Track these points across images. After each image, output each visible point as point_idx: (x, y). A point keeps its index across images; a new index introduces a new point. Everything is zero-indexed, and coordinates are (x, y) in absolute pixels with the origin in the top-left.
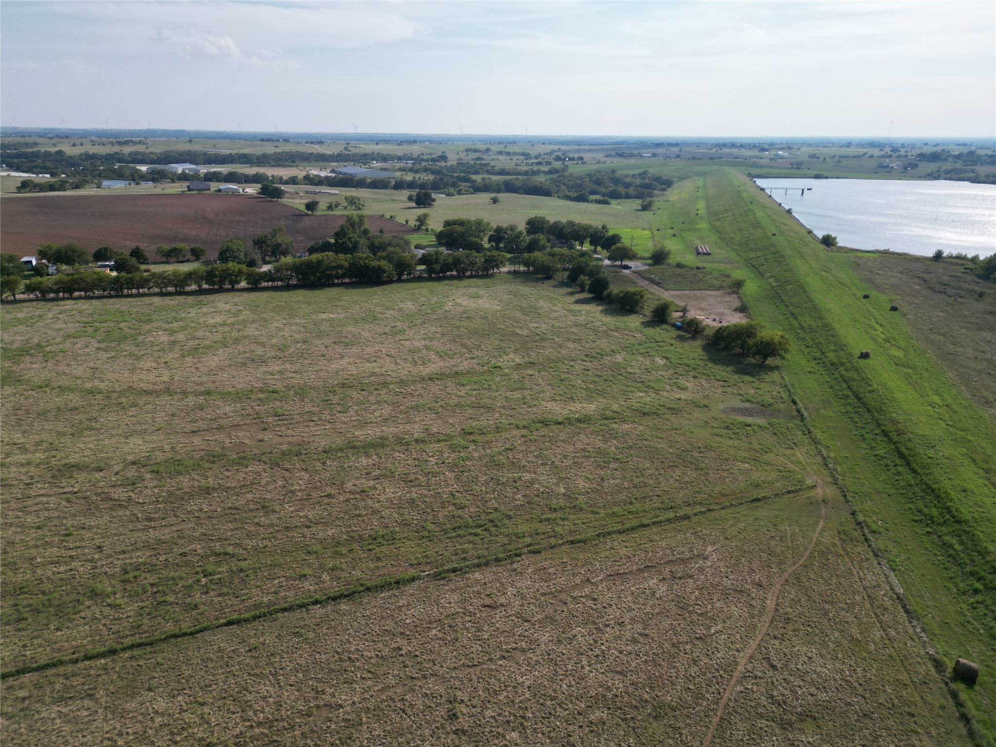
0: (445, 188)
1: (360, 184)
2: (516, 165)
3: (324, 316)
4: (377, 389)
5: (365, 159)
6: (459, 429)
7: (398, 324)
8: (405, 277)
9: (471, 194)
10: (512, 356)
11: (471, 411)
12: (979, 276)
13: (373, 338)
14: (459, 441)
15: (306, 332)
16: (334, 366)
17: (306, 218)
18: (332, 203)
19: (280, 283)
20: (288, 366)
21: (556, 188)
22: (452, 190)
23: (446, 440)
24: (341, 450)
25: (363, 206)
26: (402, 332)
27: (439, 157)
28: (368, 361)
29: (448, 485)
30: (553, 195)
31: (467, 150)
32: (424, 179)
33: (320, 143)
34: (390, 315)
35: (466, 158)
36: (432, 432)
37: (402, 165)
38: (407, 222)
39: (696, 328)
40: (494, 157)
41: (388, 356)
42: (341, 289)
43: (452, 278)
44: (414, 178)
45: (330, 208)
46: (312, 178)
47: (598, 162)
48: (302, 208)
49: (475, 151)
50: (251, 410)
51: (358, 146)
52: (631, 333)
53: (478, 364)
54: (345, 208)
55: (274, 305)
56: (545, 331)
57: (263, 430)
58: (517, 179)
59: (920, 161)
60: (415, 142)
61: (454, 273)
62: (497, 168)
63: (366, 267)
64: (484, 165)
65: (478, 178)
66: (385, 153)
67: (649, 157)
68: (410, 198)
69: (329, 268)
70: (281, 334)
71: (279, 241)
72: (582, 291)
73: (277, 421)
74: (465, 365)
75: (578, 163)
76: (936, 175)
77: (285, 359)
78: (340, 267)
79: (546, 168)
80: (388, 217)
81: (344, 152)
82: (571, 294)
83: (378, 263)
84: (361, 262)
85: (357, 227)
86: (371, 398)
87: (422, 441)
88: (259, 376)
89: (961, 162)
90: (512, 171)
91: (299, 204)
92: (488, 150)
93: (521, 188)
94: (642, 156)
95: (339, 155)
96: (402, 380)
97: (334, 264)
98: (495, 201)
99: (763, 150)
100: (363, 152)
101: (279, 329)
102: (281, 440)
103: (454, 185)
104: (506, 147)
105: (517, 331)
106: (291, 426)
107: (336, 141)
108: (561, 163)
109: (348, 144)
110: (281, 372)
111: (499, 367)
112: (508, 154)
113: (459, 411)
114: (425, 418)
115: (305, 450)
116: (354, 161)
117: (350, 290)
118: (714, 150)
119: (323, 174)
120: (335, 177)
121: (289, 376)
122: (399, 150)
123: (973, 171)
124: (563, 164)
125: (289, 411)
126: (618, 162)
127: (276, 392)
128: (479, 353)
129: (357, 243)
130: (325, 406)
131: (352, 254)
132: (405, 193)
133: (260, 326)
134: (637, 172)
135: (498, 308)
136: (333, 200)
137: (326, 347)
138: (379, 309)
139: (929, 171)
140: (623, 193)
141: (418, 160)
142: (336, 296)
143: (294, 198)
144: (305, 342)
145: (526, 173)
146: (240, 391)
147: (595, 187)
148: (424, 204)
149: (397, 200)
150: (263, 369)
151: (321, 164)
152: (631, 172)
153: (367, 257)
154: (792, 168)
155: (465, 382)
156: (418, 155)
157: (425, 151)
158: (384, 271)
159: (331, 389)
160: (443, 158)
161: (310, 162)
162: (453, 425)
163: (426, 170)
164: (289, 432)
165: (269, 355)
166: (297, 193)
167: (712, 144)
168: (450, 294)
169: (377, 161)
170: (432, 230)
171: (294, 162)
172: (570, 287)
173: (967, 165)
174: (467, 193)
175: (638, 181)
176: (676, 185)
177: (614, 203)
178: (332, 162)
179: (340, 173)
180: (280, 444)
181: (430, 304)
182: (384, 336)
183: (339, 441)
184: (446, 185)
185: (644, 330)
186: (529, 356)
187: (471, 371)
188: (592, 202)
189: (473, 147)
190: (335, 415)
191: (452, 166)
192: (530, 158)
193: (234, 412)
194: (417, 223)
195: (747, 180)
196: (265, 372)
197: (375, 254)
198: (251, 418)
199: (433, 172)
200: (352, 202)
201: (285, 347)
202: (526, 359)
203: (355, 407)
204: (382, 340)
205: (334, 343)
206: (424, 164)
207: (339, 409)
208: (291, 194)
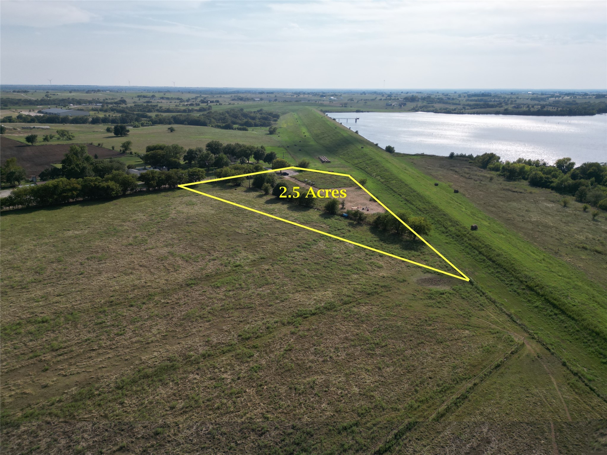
0: (131, 122)
1: (64, 120)
2: (176, 106)
3: (70, 233)
4: (144, 303)
5: (64, 103)
6: (236, 336)
7: (138, 234)
8: (128, 192)
9: (151, 125)
10: (244, 254)
11: (236, 314)
12: (481, 168)
13: (121, 250)
14: (241, 349)
15: (58, 251)
16: (95, 283)
17: (28, 148)
18: (47, 136)
19: (20, 206)
20: (50, 289)
21: (209, 121)
22: (137, 123)
23: (229, 351)
24: (134, 382)
25: (73, 137)
26: (144, 241)
27: (120, 101)
28: (126, 274)
29: (255, 404)
30: (208, 125)
31: (139, 96)
32: (112, 116)
33: (25, 92)
34: (128, 226)
35: (139, 102)
36: (214, 344)
37: (94, 106)
38: (113, 148)
39: (360, 217)
40: (158, 100)
41: (141, 266)
42: (77, 207)
43: (166, 190)
44: (105, 115)
45: (46, 139)
46: (24, 118)
47: (230, 104)
48: (23, 140)
49: (144, 97)
50: (24, 348)
51: (56, 94)
52: (318, 224)
53: (221, 264)
54: (58, 139)
55: (20, 227)
56: (258, 229)
57: (43, 371)
58: (181, 115)
59: (406, 101)
60: (99, 91)
61: (167, 186)
62: (164, 108)
63: (97, 188)
64: (154, 106)
65: (153, 115)
66: (78, 98)
67: (259, 101)
68: (108, 130)
69: (64, 191)
70: (34, 255)
71: (12, 170)
72: (267, 193)
73: (56, 357)
74: (211, 268)
75: (217, 105)
76: (417, 109)
77: (46, 282)
78: (75, 189)
79: (197, 108)
80: (97, 145)
81: (46, 98)
82: (260, 196)
83: (106, 184)
84: (92, 184)
85: (79, 155)
86: (142, 313)
87: (209, 355)
88: (23, 304)
89: (426, 102)
90: (175, 110)
91: (20, 137)
92: (153, 96)
93: (185, 121)
94: (254, 100)
95: (42, 100)
96: (163, 290)
97: (68, 187)
98: (172, 130)
99: (322, 96)
100: (61, 98)
101: (31, 251)
102: (67, 381)
103: (137, 120)
104: (165, 94)
105: (237, 230)
106: (73, 361)
107: (37, 91)
108: (206, 104)
109: (47, 92)
110: (45, 297)
111: (239, 265)
112: (168, 99)
113: (227, 316)
114: (200, 329)
115: (97, 389)
116: (55, 104)
117: (86, 207)
118: (295, 96)
119: (33, 114)
120: (43, 116)
121: (54, 300)
122: (89, 97)
123: (433, 107)
124: (207, 105)
125: (65, 342)
126: (241, 104)
127: (46, 321)
128: (216, 254)
129: (84, 168)
130: (101, 330)
131: (83, 178)
132: (102, 127)
133: (11, 250)
134: (256, 110)
135: (213, 212)
136: (48, 133)
137: (81, 264)
138: (116, 222)
139: (412, 107)
140: (253, 123)
141: (104, 102)
142: (75, 214)
143: (14, 133)
144: (59, 261)
145: (184, 111)
146: (6, 326)
147: (233, 119)
148: (121, 134)
149: (97, 132)
150: (25, 296)
151: (29, 107)
152: (253, 110)
153: (96, 180)
154: (342, 106)
155: (219, 285)
156: (104, 100)
157: (108, 97)
158: (113, 190)
159: (101, 310)
160: (123, 101)
161: (20, 105)
162: (229, 331)
163: (112, 110)
164: (73, 369)
165: (28, 280)
166: (14, 129)
167: (293, 93)
168: (170, 203)
169: (74, 104)
170: (135, 153)
171: (6, 106)
172: (256, 191)
173: (429, 104)
174: (147, 125)
175: (258, 115)
176: (281, 117)
177: (250, 129)
178: (37, 105)
179: (46, 113)
180: (68, 387)
181: (158, 214)
182: (130, 247)
183: (129, 372)
184: (131, 120)
185: (325, 221)
186: (258, 252)
187: (219, 272)
188: (235, 129)
189: (143, 94)
190: (113, 339)
191: (131, 107)
192: (184, 101)
193: (6, 353)
194: (122, 149)
195: (322, 114)
196: (29, 300)
197: (102, 177)
198: (27, 357)
199: (119, 111)
200: (63, 134)
201: (42, 269)
202: (257, 256)
203: (131, 327)
204: (130, 251)
205: (88, 259)
206: (110, 106)
207: (116, 332)
208: (10, 129)
